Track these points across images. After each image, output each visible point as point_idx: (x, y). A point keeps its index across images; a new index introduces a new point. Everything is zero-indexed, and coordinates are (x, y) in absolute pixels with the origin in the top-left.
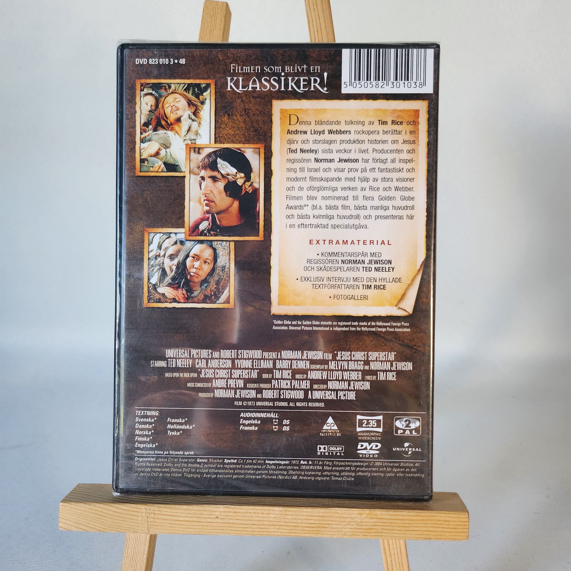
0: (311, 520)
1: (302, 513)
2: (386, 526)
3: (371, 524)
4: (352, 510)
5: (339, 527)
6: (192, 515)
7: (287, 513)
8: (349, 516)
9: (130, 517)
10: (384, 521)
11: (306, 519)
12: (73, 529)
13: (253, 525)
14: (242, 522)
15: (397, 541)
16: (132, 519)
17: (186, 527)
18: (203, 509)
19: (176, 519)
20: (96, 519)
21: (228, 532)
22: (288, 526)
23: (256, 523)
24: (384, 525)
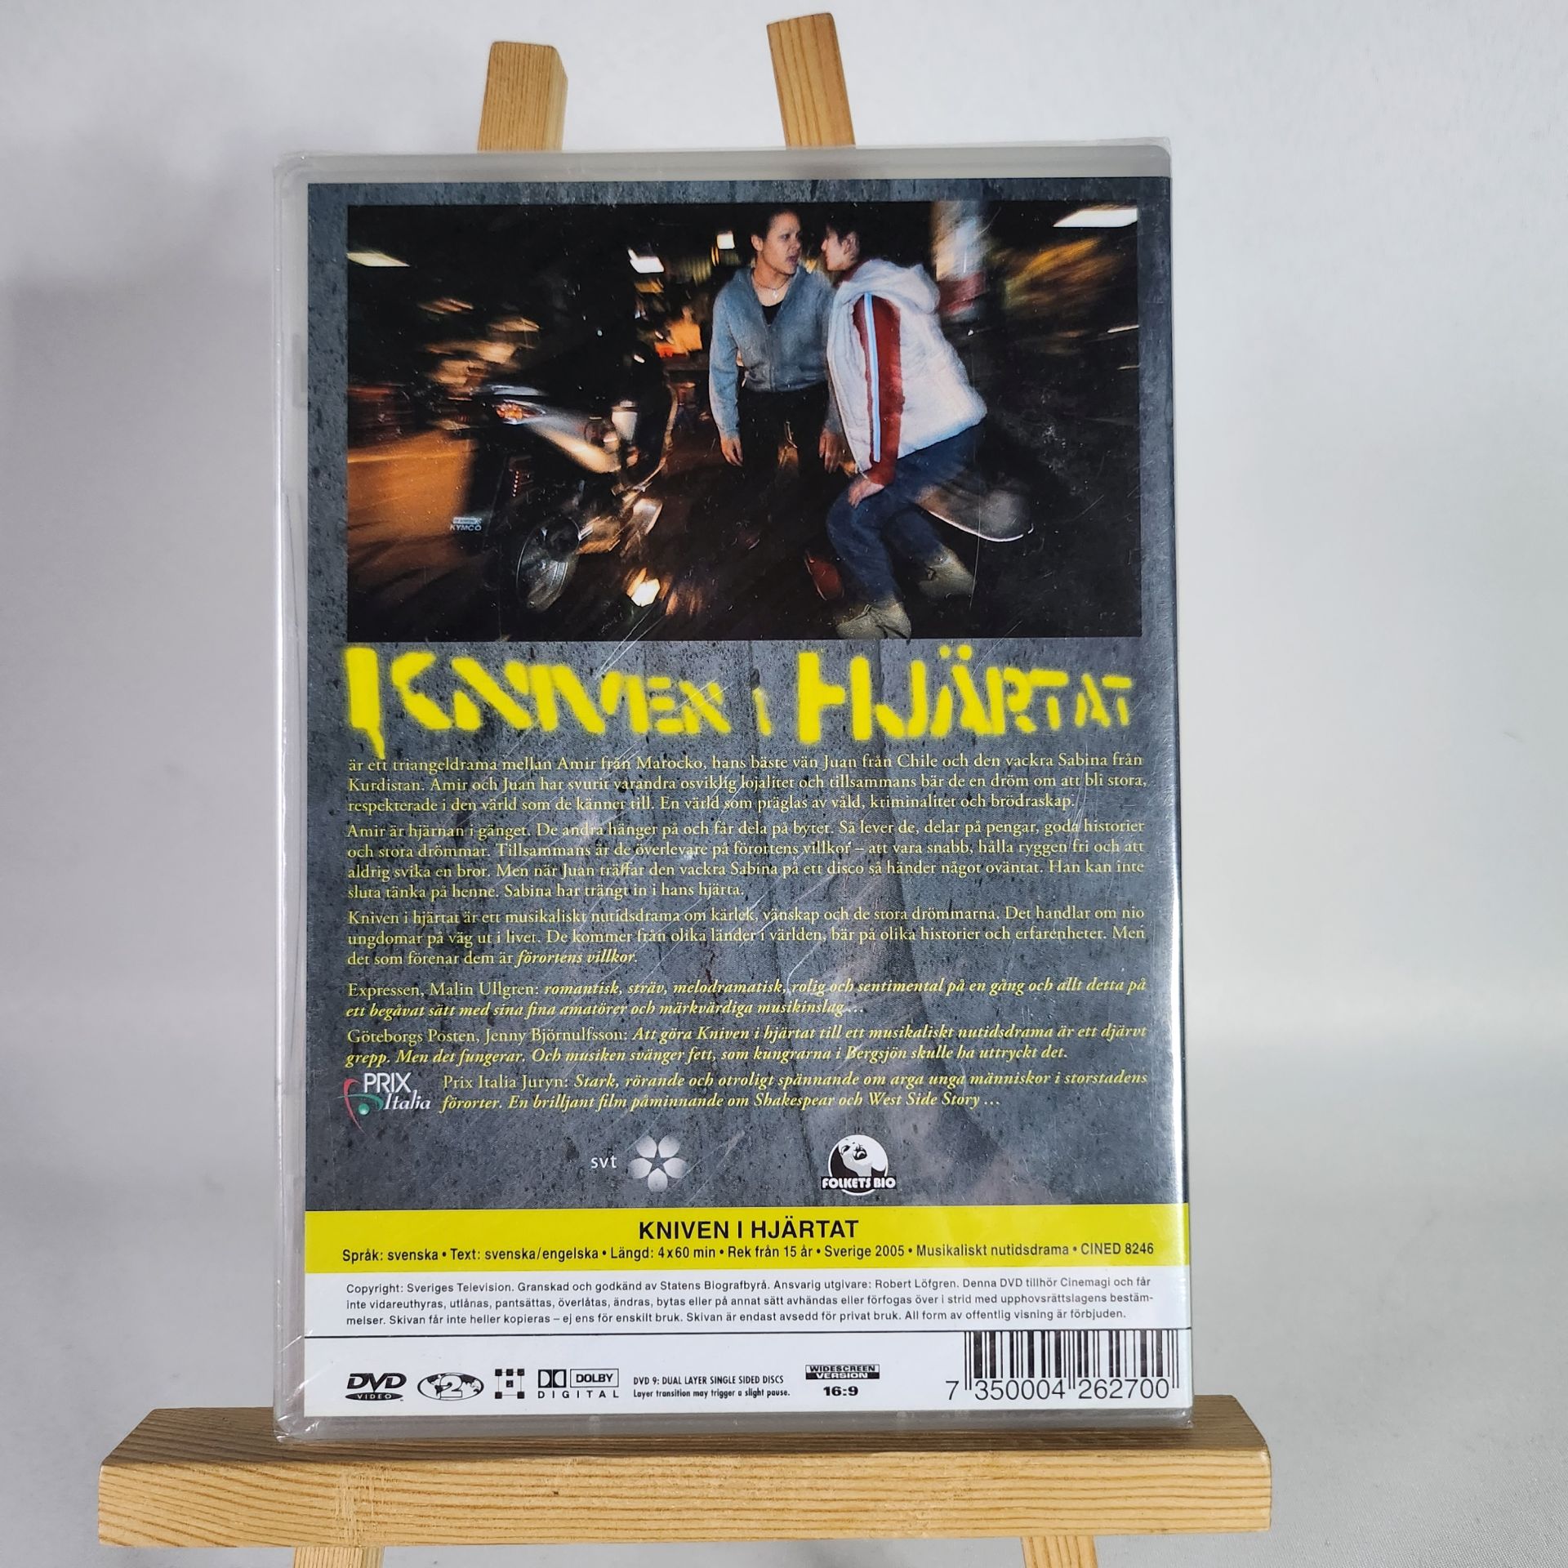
0: (826, 1490)
1: (799, 1472)
2: (1039, 1498)
3: (999, 1494)
4: (941, 1458)
5: (906, 1507)
6: (484, 1490)
7: (756, 1472)
8: (933, 1474)
9: (306, 1500)
10: (1033, 1484)
11: (811, 1488)
12: (141, 1542)
13: (658, 1510)
14: (628, 1504)
15: (1071, 1541)
16: (311, 1507)
17: (468, 1524)
18: (514, 1471)
19: (439, 1503)
20: (206, 1509)
21: (589, 1533)
22: (759, 1510)
23: (672, 1504)
24: (1034, 1496)
